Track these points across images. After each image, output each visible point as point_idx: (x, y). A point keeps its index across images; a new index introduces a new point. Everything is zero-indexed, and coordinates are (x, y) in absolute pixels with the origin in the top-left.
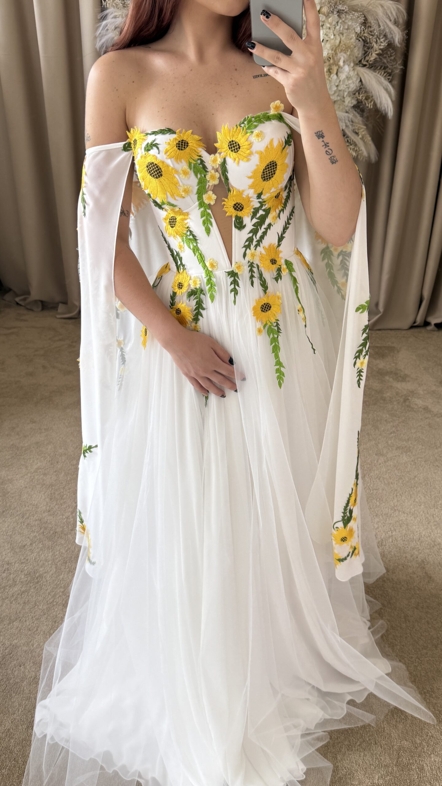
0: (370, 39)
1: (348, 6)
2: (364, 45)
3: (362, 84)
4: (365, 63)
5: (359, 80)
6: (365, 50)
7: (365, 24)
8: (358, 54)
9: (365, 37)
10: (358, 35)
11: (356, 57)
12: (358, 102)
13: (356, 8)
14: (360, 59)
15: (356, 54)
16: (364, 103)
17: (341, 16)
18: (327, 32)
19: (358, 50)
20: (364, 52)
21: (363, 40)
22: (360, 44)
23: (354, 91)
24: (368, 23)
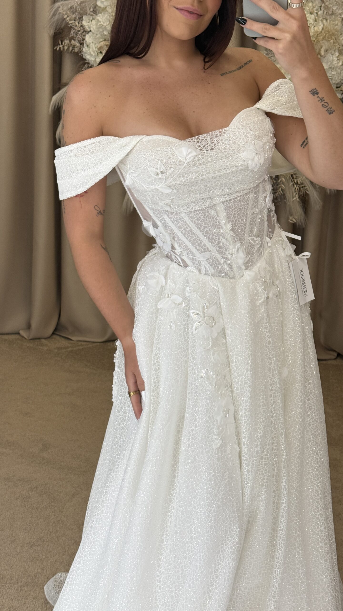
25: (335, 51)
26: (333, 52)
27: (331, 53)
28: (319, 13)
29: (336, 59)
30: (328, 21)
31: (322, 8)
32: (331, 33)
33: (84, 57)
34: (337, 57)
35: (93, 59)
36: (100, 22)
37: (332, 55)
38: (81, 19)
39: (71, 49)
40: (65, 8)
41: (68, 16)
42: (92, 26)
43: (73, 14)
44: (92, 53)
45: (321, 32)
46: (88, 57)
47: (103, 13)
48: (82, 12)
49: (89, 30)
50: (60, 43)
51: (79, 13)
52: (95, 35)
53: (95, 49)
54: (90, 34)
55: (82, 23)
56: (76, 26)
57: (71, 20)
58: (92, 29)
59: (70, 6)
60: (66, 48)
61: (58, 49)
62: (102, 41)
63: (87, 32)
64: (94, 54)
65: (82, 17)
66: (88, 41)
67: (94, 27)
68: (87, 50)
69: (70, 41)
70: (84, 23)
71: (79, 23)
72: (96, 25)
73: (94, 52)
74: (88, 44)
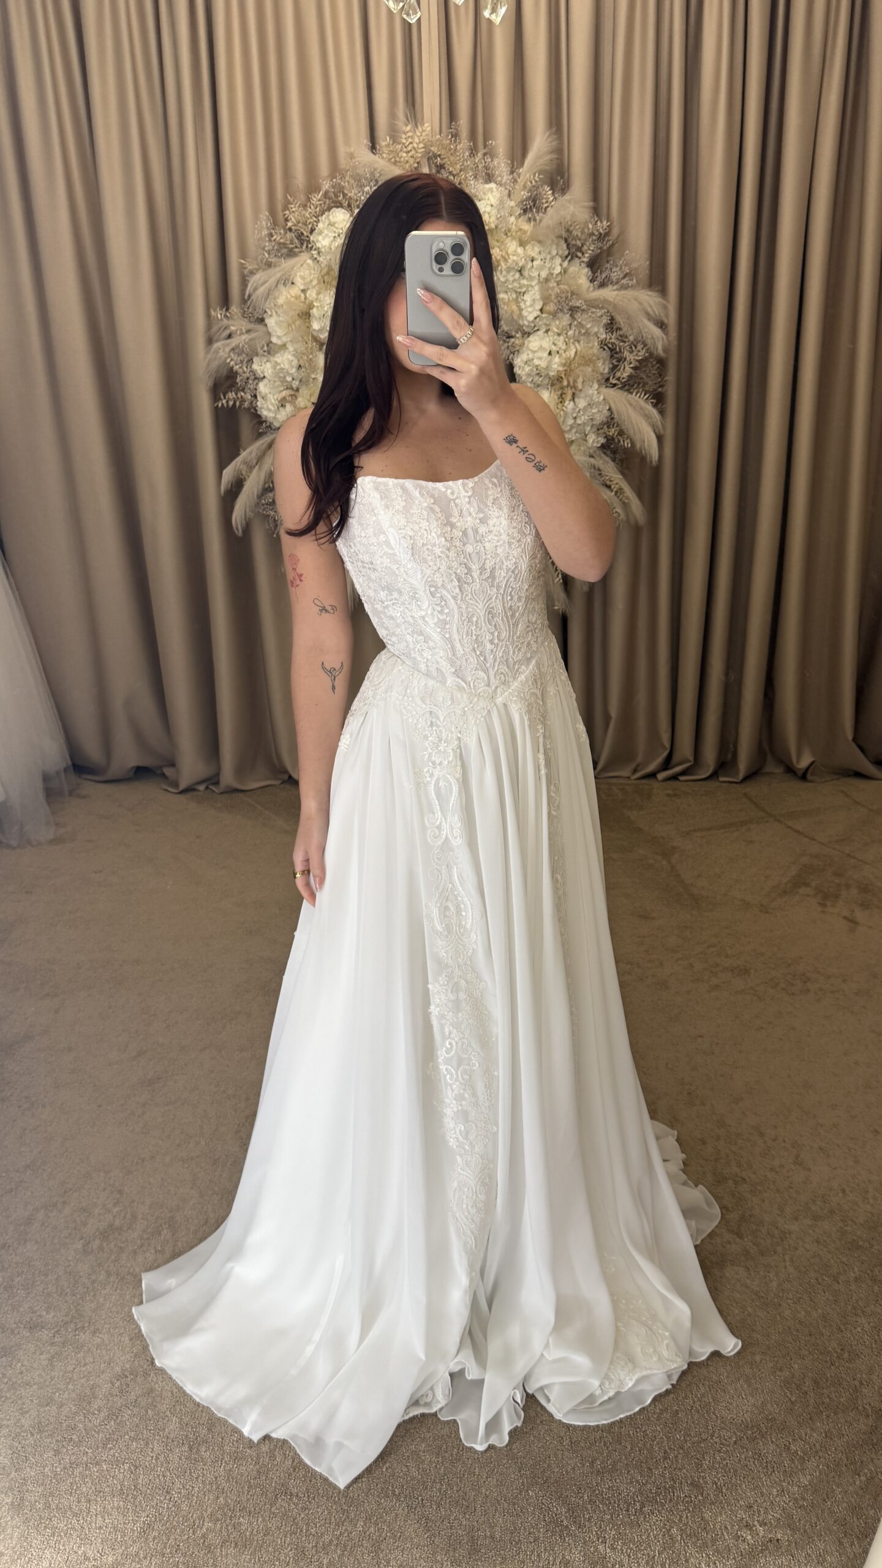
0: (620, 347)
1: (585, 301)
2: (612, 356)
3: (612, 413)
4: (614, 382)
5: (608, 408)
6: (612, 364)
7: (612, 326)
8: (604, 369)
9: (613, 344)
10: (602, 341)
11: (602, 374)
12: (608, 440)
13: (596, 303)
14: (607, 376)
15: (601, 369)
16: (616, 440)
17: (576, 316)
18: (556, 340)
19: (603, 363)
20: (611, 366)
21: (609, 348)
22: (606, 354)
23: (600, 424)
24: (616, 323)
25: (593, 384)
26: (591, 384)
27: (589, 385)
28: (569, 333)
29: (596, 392)
30: (582, 342)
31: (573, 326)
32: (587, 359)
33: (259, 413)
34: (597, 390)
35: (271, 415)
36: (280, 364)
37: (591, 387)
38: (251, 361)
39: (238, 404)
40: (227, 349)
41: (232, 360)
42: (266, 370)
43: (239, 355)
44: (271, 407)
45: (574, 358)
46: (265, 413)
47: (282, 352)
48: (251, 352)
49: (262, 376)
50: (222, 397)
51: (247, 355)
52: (272, 382)
53: (273, 401)
54: (265, 381)
55: (251, 367)
56: (244, 372)
57: (236, 365)
58: (266, 374)
59: (234, 345)
60: (231, 403)
61: (220, 405)
62: (281, 391)
63: (258, 379)
64: (272, 408)
65: (252, 359)
66: (263, 392)
67: (270, 371)
68: (263, 402)
69: (236, 394)
70: (255, 367)
71: (247, 367)
72: (274, 368)
73: (272, 404)
74: (263, 394)
